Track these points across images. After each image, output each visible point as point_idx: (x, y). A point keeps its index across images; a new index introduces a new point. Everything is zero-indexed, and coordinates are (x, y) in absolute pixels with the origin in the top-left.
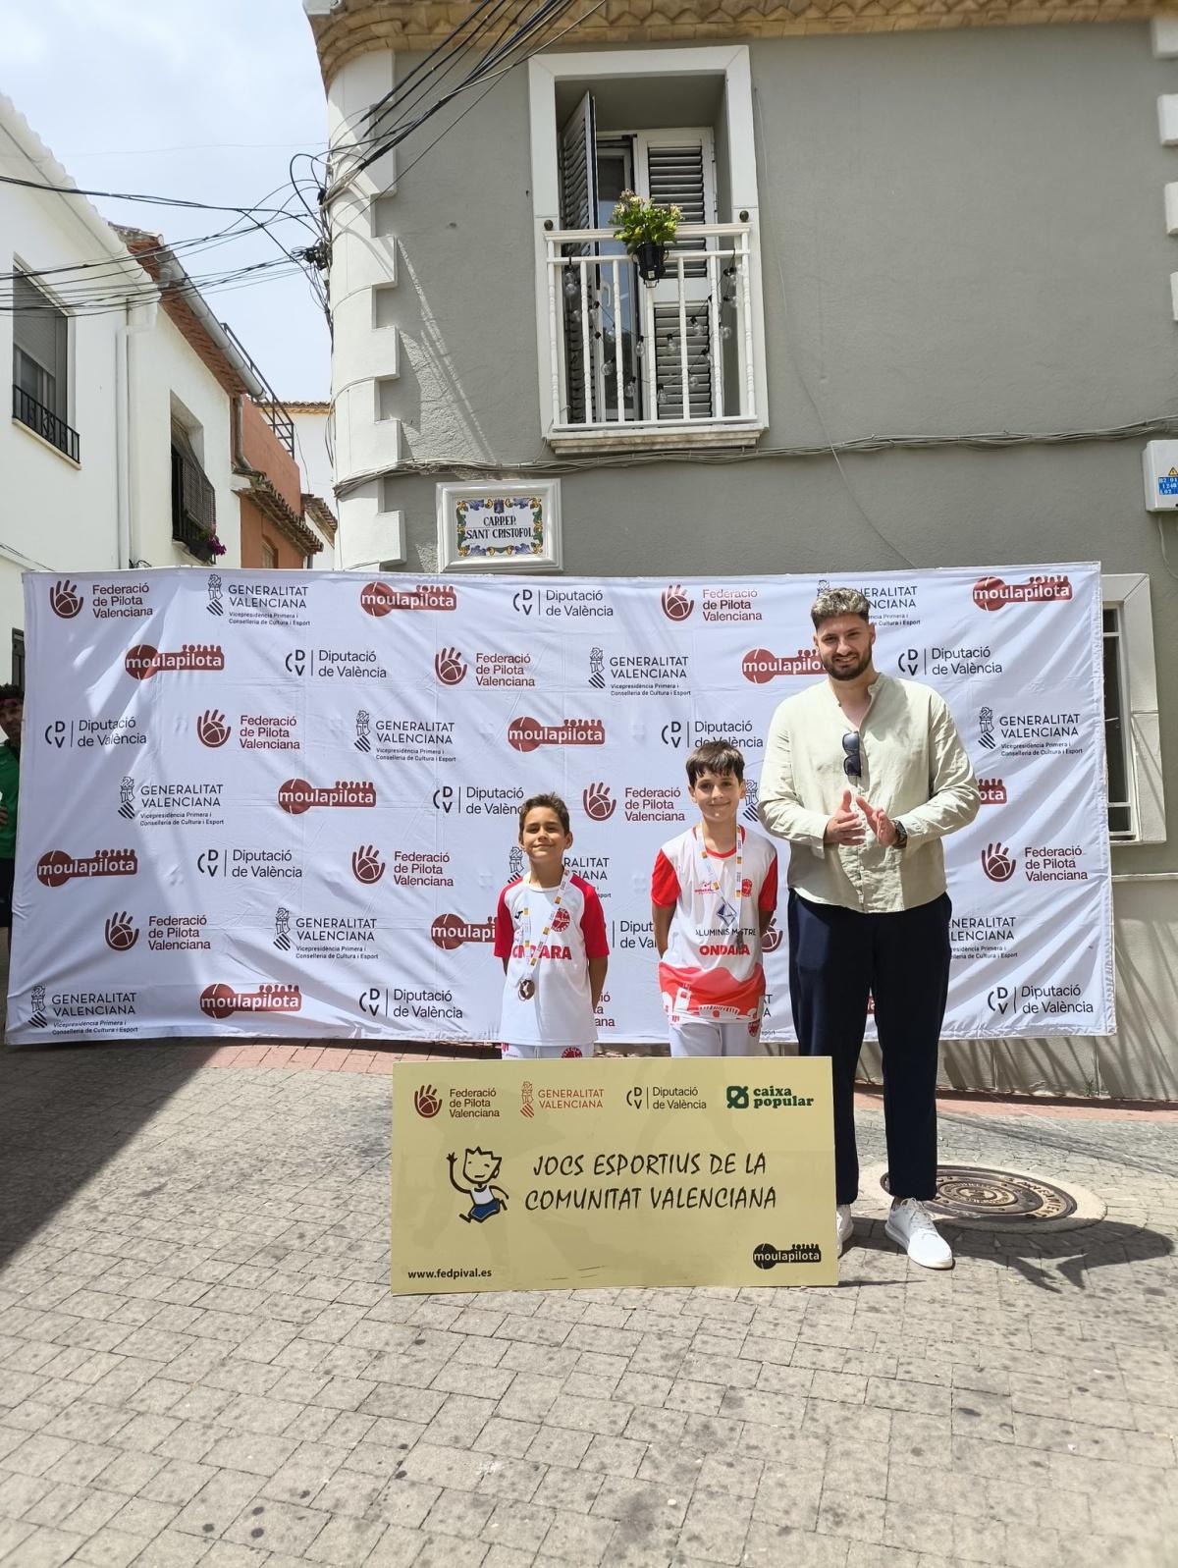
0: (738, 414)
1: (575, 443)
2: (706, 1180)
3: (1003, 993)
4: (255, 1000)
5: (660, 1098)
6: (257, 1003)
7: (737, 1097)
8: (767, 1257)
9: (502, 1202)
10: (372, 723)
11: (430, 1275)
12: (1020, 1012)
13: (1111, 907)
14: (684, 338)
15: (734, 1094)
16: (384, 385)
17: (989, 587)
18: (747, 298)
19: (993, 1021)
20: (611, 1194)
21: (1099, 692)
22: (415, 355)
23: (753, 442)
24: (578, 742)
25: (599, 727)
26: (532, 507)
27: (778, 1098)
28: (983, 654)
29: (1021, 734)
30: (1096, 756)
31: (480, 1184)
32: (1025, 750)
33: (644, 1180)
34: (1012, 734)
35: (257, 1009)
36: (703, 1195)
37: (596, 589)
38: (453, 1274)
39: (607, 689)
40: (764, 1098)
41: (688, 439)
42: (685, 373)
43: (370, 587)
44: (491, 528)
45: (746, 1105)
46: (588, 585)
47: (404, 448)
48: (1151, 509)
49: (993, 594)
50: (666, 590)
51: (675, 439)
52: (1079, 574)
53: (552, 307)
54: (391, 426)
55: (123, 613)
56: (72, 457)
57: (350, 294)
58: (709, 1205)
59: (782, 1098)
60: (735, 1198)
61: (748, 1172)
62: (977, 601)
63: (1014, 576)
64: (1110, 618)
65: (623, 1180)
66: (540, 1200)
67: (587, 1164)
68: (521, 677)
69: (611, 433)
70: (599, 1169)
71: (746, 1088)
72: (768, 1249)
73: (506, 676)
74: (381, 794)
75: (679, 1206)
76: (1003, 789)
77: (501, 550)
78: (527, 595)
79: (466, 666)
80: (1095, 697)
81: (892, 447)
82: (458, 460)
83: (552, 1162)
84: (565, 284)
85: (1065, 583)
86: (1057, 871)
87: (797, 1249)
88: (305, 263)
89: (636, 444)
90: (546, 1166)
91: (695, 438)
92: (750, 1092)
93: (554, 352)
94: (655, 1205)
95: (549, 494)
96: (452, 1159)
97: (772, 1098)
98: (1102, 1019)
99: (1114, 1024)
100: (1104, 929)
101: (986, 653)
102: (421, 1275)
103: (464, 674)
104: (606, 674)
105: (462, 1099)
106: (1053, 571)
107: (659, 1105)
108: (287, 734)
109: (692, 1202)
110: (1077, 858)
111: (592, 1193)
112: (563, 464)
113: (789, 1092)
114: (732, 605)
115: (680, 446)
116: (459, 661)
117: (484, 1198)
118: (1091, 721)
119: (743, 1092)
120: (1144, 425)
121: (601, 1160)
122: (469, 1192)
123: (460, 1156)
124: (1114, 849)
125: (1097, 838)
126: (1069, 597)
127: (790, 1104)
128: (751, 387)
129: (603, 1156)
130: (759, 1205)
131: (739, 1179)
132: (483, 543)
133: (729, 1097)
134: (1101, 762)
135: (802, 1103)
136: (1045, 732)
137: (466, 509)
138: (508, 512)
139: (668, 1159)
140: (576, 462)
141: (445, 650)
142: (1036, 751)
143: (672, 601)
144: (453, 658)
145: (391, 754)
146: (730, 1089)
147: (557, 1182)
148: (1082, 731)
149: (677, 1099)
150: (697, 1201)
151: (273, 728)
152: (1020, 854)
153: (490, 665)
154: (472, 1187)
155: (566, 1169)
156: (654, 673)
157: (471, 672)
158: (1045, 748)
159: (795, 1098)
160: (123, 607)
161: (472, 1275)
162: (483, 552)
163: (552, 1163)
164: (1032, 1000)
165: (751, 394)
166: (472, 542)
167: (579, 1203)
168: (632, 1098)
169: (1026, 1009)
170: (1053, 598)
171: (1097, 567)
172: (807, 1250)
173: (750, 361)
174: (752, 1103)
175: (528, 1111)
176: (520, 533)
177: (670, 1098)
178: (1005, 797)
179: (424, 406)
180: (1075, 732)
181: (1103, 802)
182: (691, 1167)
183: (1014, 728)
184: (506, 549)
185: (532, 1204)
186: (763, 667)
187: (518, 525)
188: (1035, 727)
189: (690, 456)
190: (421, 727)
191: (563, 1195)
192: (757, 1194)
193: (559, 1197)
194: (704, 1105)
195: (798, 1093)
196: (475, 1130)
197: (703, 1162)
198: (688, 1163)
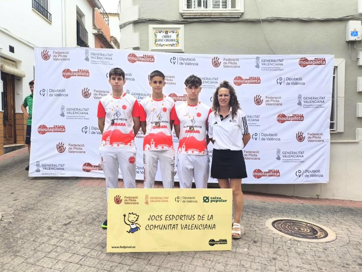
2: (196, 222)
3: (300, 172)
4: (97, 167)
5: (184, 200)
8: (213, 243)
9: (139, 228)
10: (130, 93)
11: (118, 247)
15: (205, 199)
17: (303, 61)
20: (170, 226)
27: (217, 200)
29: (309, 102)
31: (133, 223)
32: (309, 106)
33: (179, 222)
34: (307, 102)
36: (195, 226)
38: (125, 247)
40: (213, 200)
45: (208, 202)
48: (347, 40)
49: (305, 63)
50: (213, 58)
52: (328, 57)
55: (61, 60)
58: (197, 229)
59: (218, 200)
60: (204, 227)
61: (208, 220)
62: (300, 64)
63: (310, 57)
65: (174, 222)
66: (149, 227)
67: (163, 217)
70: (167, 219)
71: (209, 197)
72: (213, 241)
75: (189, 229)
76: (303, 117)
78: (174, 58)
85: (324, 60)
87: (220, 240)
90: (152, 218)
92: (210, 198)
94: (182, 229)
96: (125, 216)
97: (215, 200)
102: (115, 247)
105: (128, 199)
106: (321, 56)
107: (184, 202)
109: (192, 228)
111: (164, 225)
113: (220, 198)
114: (231, 63)
117: (134, 226)
119: (208, 198)
120: (348, 16)
121: (167, 217)
122: (129, 225)
123: (127, 215)
126: (325, 64)
127: (220, 201)
129: (168, 215)
130: (211, 229)
131: (205, 222)
135: (224, 201)
136: (315, 102)
142: (313, 107)
143: (215, 62)
146: (204, 197)
147: (155, 223)
149: (189, 200)
150: (194, 228)
154: (130, 223)
155: (157, 219)
159: (222, 200)
161: (130, 247)
167: (161, 228)
168: (177, 199)
170: (321, 64)
171: (333, 56)
172: (223, 241)
174: (210, 201)
175: (147, 203)
177: (187, 200)
178: (303, 119)
180: (324, 102)
182: (192, 219)
183: (307, 100)
185: (147, 228)
186: (239, 81)
188: (313, 100)
191: (156, 226)
192: (210, 226)
193: (155, 226)
194: (197, 202)
195: (223, 199)
196: (131, 208)
197: (196, 217)
198: (192, 217)
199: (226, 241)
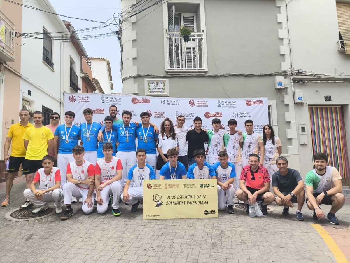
0: (202, 68)
1: (172, 72)
2: (196, 200)
5: (188, 186)
7: (201, 186)
8: (206, 213)
9: (162, 203)
11: (150, 216)
14: (192, 53)
16: (134, 59)
17: (249, 102)
18: (204, 46)
20: (180, 202)
22: (140, 54)
23: (205, 73)
27: (208, 186)
29: (254, 129)
31: (158, 200)
32: (255, 132)
33: (186, 200)
36: (196, 202)
37: (177, 100)
38: (153, 216)
40: (206, 186)
42: (192, 60)
43: (133, 98)
44: (155, 88)
45: (203, 187)
46: (175, 99)
47: (138, 71)
48: (276, 88)
50: (190, 101)
52: (264, 100)
53: (167, 46)
54: (136, 67)
55: (84, 102)
57: (127, 41)
58: (197, 204)
60: (201, 203)
61: (203, 198)
62: (246, 104)
63: (253, 100)
64: (269, 108)
65: (182, 200)
66: (168, 203)
67: (176, 197)
68: (162, 116)
69: (178, 70)
70: (178, 198)
72: (207, 211)
73: (160, 116)
75: (192, 204)
77: (157, 92)
78: (164, 101)
81: (230, 75)
82: (149, 74)
83: (170, 197)
84: (169, 42)
85: (262, 101)
87: (211, 211)
88: (116, 34)
89: (183, 73)
91: (194, 72)
92: (204, 185)
93: (167, 54)
94: (188, 204)
96: (153, 196)
101: (248, 114)
102: (148, 216)
105: (155, 186)
106: (260, 99)
107: (188, 187)
109: (194, 203)
111: (177, 202)
113: (210, 185)
114: (202, 104)
115: (191, 73)
117: (159, 203)
119: (202, 185)
120: (275, 73)
121: (179, 196)
122: (156, 202)
123: (155, 196)
126: (263, 104)
127: (210, 187)
130: (205, 204)
131: (202, 200)
132: (154, 90)
133: (200, 186)
135: (212, 187)
136: (258, 128)
137: (150, 84)
138: (158, 84)
139: (190, 196)
140: (171, 76)
141: (148, 111)
143: (191, 103)
146: (200, 184)
147: (171, 200)
153: (157, 114)
155: (173, 198)
157: (153, 115)
158: (258, 131)
160: (84, 101)
161: (157, 216)
162: (154, 92)
165: (204, 64)
166: (151, 90)
167: (175, 204)
168: (184, 186)
170: (260, 104)
172: (213, 211)
173: (204, 58)
174: (204, 187)
175: (166, 188)
176: (161, 89)
177: (190, 186)
179: (142, 64)
182: (194, 198)
186: (208, 115)
187: (160, 87)
189: (193, 75)
192: (205, 202)
193: (172, 203)
194: (196, 187)
195: (212, 185)
196: (157, 191)
197: (196, 197)
198: (193, 197)
199: (214, 211)
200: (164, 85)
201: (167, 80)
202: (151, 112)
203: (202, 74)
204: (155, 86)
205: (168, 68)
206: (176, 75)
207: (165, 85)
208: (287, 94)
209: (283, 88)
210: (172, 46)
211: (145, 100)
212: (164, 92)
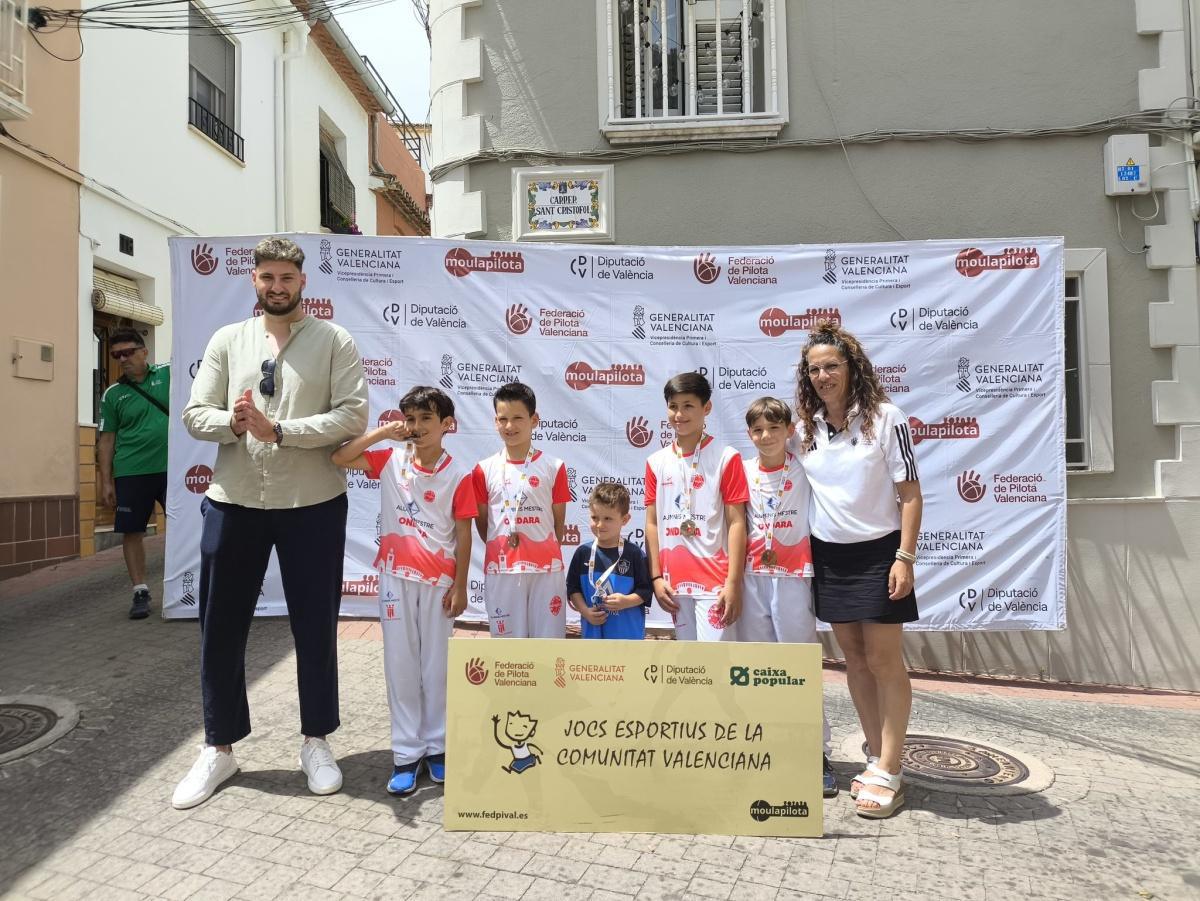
0: (764, 111)
1: (627, 134)
2: (710, 745)
3: (972, 594)
4: (360, 586)
5: (673, 675)
6: (362, 588)
7: (739, 676)
8: (762, 811)
9: (538, 757)
10: (454, 365)
11: (477, 815)
12: (986, 609)
13: (1065, 524)
14: (719, 46)
15: (737, 673)
16: (470, 86)
17: (970, 257)
18: (772, 14)
19: (963, 617)
20: (630, 754)
21: (1061, 346)
22: (495, 61)
23: (776, 134)
24: (622, 383)
25: (640, 370)
26: (590, 188)
27: (774, 677)
28: (962, 313)
29: (993, 380)
30: (1057, 399)
31: (519, 741)
32: (995, 393)
33: (658, 743)
34: (985, 380)
35: (362, 594)
36: (708, 758)
37: (640, 255)
38: (496, 816)
39: (647, 340)
40: (762, 677)
41: (721, 130)
42: (720, 76)
43: (454, 250)
44: (557, 206)
45: (746, 683)
46: (634, 252)
47: (486, 138)
48: (1110, 194)
49: (973, 263)
50: (698, 258)
51: (710, 131)
52: (1046, 246)
53: (609, 21)
54: (475, 121)
56: (238, 157)
57: (444, 12)
58: (713, 766)
59: (777, 678)
60: (736, 760)
61: (747, 739)
62: (959, 268)
63: (991, 247)
64: (1071, 285)
65: (640, 742)
66: (567, 757)
67: (610, 728)
68: (576, 329)
69: (657, 126)
70: (620, 733)
71: (747, 669)
72: (763, 804)
73: (564, 328)
74: (462, 423)
75: (687, 766)
76: (977, 426)
77: (564, 224)
78: (582, 260)
79: (531, 319)
80: (1058, 349)
81: (893, 140)
82: (529, 148)
84: (621, 2)
85: (1033, 254)
86: (1021, 494)
87: (788, 805)
89: (677, 136)
90: (575, 729)
91: (726, 130)
92: (750, 672)
93: (610, 59)
94: (667, 765)
95: (604, 178)
96: (496, 720)
97: (769, 678)
98: (1055, 617)
99: (1065, 621)
100: (1059, 544)
101: (965, 312)
102: (469, 815)
103: (530, 326)
104: (647, 328)
105: (505, 671)
106: (1024, 243)
107: (672, 681)
108: (385, 373)
109: (698, 763)
110: (1038, 485)
111: (614, 752)
112: (618, 153)
113: (784, 673)
114: (752, 271)
115: (714, 137)
116: (526, 314)
117: (522, 753)
118: (1053, 370)
119: (744, 672)
120: (1107, 122)
121: (622, 725)
122: (509, 748)
123: (503, 718)
124: (1068, 476)
125: (1055, 468)
126: (1037, 266)
127: (784, 683)
128: (774, 88)
129: (623, 722)
130: (756, 767)
131: (739, 745)
132: (549, 218)
133: (732, 676)
134: (1061, 404)
135: (795, 682)
136: (1013, 379)
137: (536, 190)
138: (570, 192)
139: (678, 726)
140: (627, 151)
141: (514, 306)
142: (1006, 394)
143: (703, 267)
144: (521, 312)
145: (470, 391)
146: (733, 669)
147: (583, 742)
148: (1045, 380)
149: (688, 676)
150: (703, 762)
151: (374, 368)
152: (990, 479)
153: (552, 319)
154: (513, 744)
155: (592, 732)
156: (686, 327)
157: (535, 324)
158: (1014, 393)
159: (789, 678)
161: (512, 816)
162: (550, 226)
163: (580, 726)
164: (996, 600)
165: (775, 94)
166: (540, 218)
167: (602, 760)
168: (649, 673)
169: (991, 607)
170: (1023, 266)
171: (1060, 241)
172: (796, 806)
173: (774, 66)
174: (752, 682)
175: (560, 682)
176: (579, 210)
177: (681, 675)
178: (978, 432)
179: (504, 104)
180: (1039, 379)
181: (1061, 439)
182: (698, 734)
183: (988, 375)
184: (568, 223)
185: (562, 760)
186: (777, 323)
187: (579, 203)
188: (1005, 374)
189: (722, 146)
190: (494, 369)
191: (589, 753)
192: (755, 758)
193: (586, 755)
194: (710, 682)
195: (793, 674)
196: (516, 697)
197: (710, 730)
198: (697, 730)
199: (804, 807)
200: (595, 196)
201: (606, 171)
202: (526, 310)
203: (764, 138)
204: (554, 200)
205: (612, 119)
206: (646, 150)
207: (597, 193)
208: (1161, 220)
209: (1146, 190)
210: (632, 22)
211: (503, 259)
212: (592, 227)
